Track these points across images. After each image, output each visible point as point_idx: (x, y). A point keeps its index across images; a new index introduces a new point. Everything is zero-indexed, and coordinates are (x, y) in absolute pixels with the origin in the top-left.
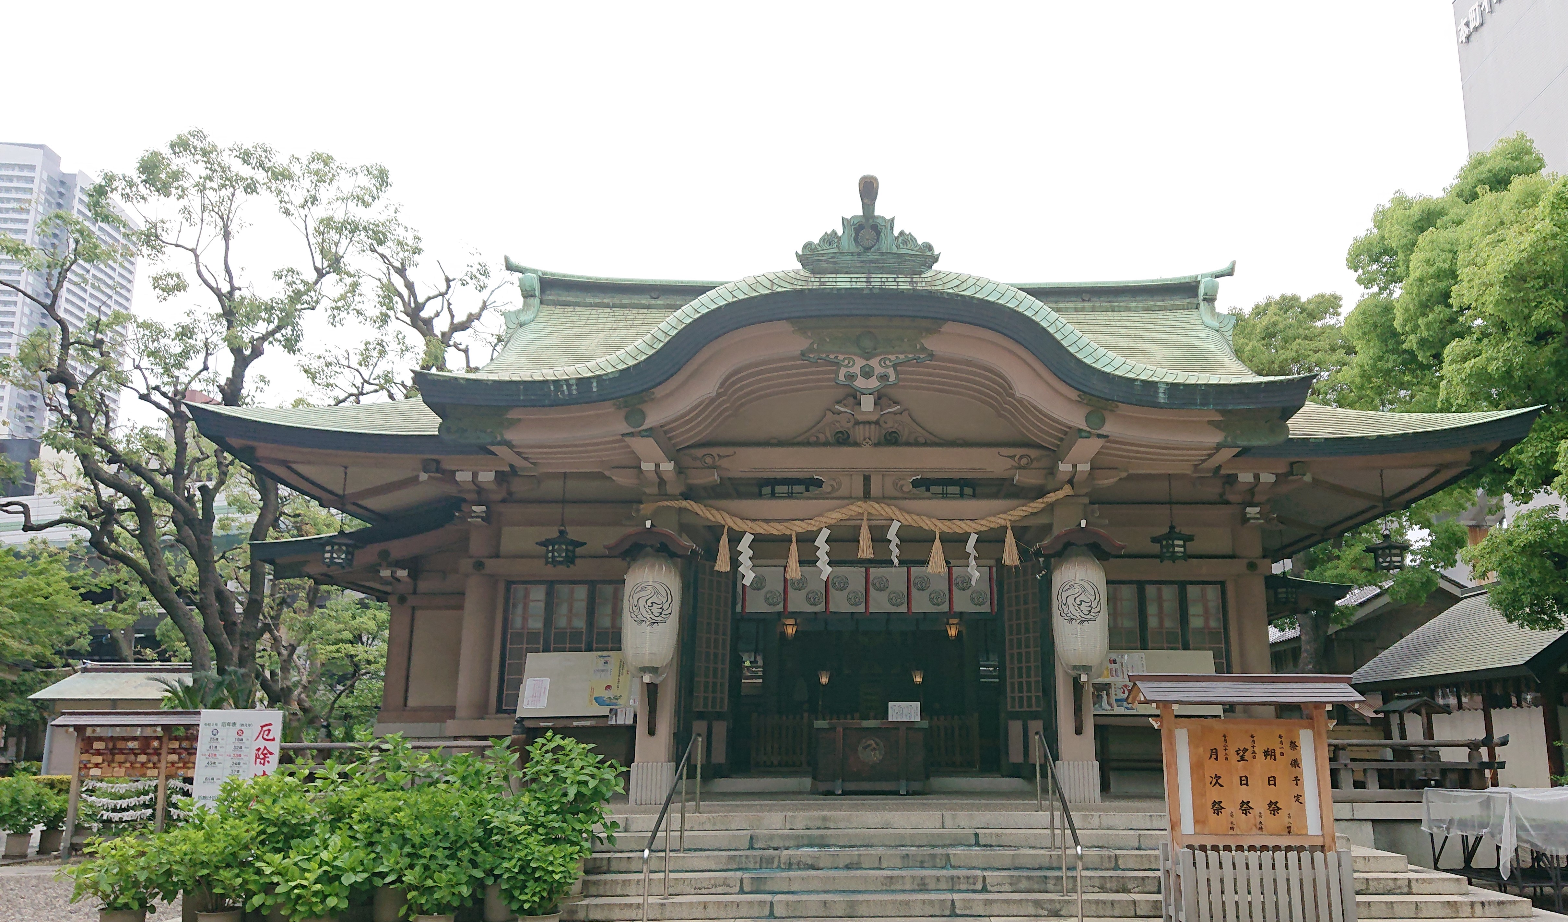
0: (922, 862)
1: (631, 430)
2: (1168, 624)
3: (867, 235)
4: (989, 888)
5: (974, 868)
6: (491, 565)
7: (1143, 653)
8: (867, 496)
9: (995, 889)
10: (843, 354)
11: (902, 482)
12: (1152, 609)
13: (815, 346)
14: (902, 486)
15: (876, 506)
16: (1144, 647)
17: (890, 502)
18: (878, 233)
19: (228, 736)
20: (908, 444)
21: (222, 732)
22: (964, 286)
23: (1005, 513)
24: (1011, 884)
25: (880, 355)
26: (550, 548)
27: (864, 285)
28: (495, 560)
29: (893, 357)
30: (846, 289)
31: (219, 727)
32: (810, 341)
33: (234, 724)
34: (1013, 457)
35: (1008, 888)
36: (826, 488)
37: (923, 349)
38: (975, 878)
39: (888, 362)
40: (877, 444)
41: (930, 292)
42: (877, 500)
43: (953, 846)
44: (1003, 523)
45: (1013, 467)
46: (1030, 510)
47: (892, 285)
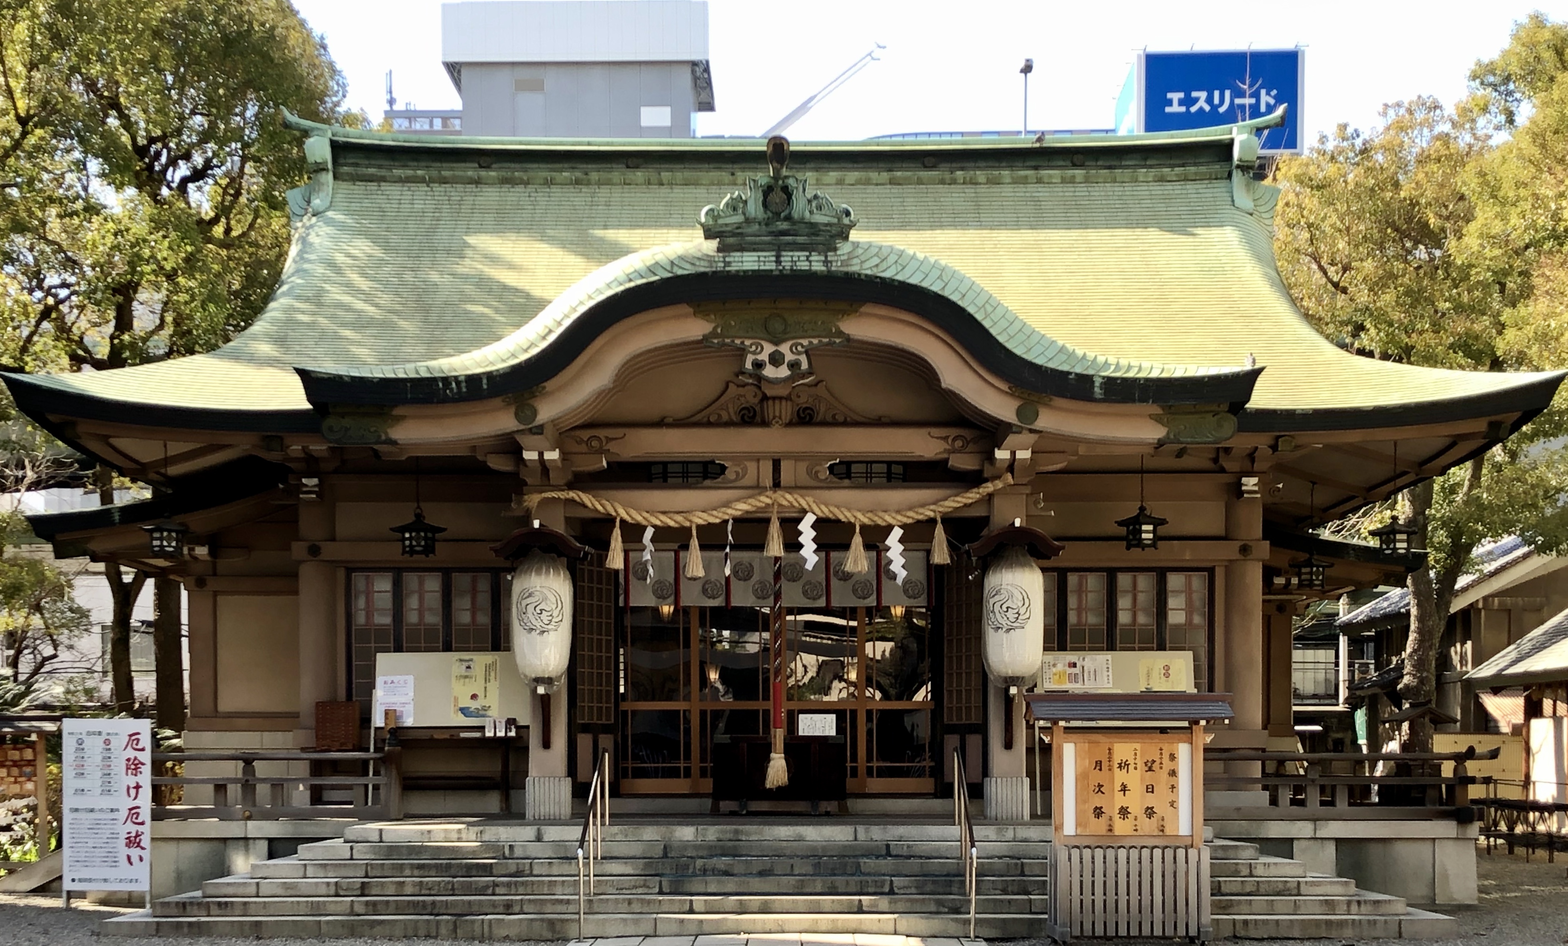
0: (833, 869)
1: (522, 427)
2: (1142, 619)
3: (777, 197)
4: (896, 890)
5: (884, 875)
6: (330, 551)
7: (1109, 656)
8: (777, 485)
9: (902, 891)
10: (749, 338)
11: (818, 468)
12: (1124, 602)
13: (719, 330)
14: (816, 472)
15: (788, 496)
16: (1111, 647)
17: (804, 492)
18: (789, 196)
19: (94, 746)
20: (824, 424)
21: (88, 742)
22: (884, 265)
23: (934, 503)
24: (916, 887)
25: (793, 338)
26: (407, 535)
27: (772, 266)
28: (332, 543)
29: (805, 342)
30: (753, 271)
31: (84, 737)
32: (713, 325)
33: (100, 733)
34: (945, 439)
35: (913, 890)
36: (730, 474)
37: (840, 333)
38: (884, 882)
39: (799, 348)
40: (790, 424)
41: (847, 273)
42: (790, 489)
43: (863, 856)
44: (932, 514)
45: (945, 451)
46: (965, 501)
47: (803, 266)
